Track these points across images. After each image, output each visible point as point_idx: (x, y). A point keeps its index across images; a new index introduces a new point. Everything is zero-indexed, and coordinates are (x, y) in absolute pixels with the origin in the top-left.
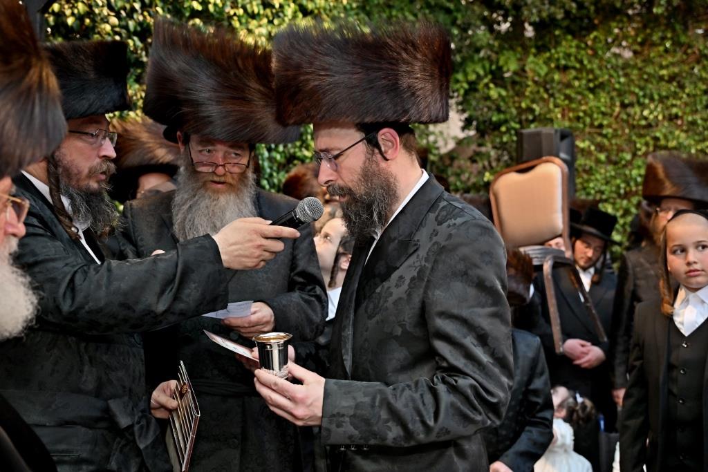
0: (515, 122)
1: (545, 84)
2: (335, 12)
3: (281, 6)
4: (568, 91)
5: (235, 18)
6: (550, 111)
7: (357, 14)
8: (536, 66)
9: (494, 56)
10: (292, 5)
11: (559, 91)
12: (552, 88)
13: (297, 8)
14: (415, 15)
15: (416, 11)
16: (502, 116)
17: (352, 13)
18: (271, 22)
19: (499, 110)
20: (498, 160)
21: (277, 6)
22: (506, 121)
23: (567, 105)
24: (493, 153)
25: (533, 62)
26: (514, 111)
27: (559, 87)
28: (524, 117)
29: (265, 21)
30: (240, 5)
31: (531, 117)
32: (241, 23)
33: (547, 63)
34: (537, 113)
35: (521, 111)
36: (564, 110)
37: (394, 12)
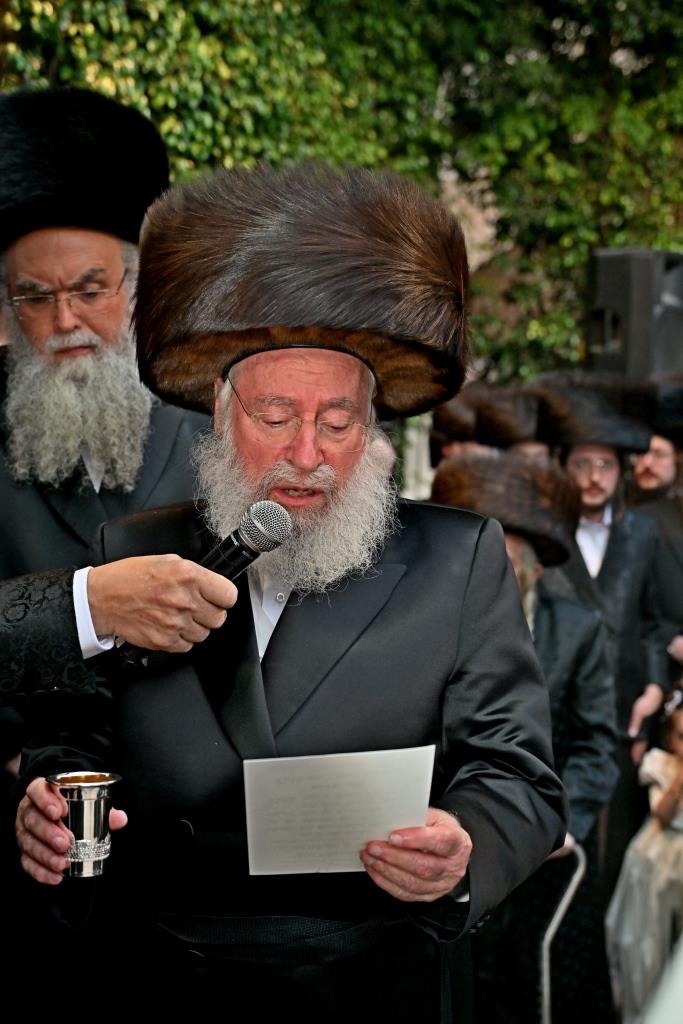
0: (588, 228)
1: (645, 159)
2: (260, 27)
3: (162, 17)
5: (79, 41)
6: (653, 211)
7: (300, 26)
8: (630, 124)
9: (554, 106)
10: (182, 14)
11: (672, 173)
12: (658, 167)
13: (191, 19)
14: (407, 26)
15: (409, 16)
16: (565, 219)
17: (290, 25)
18: (142, 45)
19: (560, 206)
20: (557, 297)
21: (154, 16)
22: (570, 228)
24: (547, 288)
25: (624, 118)
26: (587, 209)
27: (673, 165)
28: (604, 221)
29: (132, 44)
30: (87, 17)
31: (616, 220)
32: (89, 50)
33: (651, 120)
34: (629, 214)
35: (600, 209)
37: (369, 21)
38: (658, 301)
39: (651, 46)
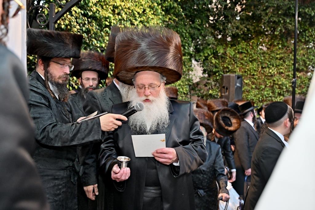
0: (222, 72)
1: (234, 58)
3: (137, 25)
4: (242, 61)
6: (235, 68)
8: (230, 52)
9: (215, 47)
10: (141, 25)
11: (239, 61)
12: (236, 60)
14: (186, 31)
15: (187, 29)
16: (217, 70)
19: (216, 67)
20: (215, 85)
21: (136, 25)
22: (218, 71)
23: (241, 67)
24: (213, 83)
25: (229, 50)
26: (221, 68)
27: (239, 59)
28: (225, 70)
30: (122, 24)
31: (228, 70)
33: (234, 50)
34: (230, 69)
35: (224, 68)
36: (240, 68)
37: (179, 29)
38: (236, 85)
39: (234, 37)
